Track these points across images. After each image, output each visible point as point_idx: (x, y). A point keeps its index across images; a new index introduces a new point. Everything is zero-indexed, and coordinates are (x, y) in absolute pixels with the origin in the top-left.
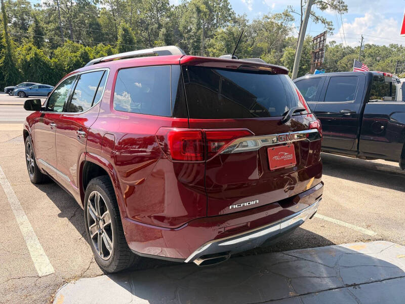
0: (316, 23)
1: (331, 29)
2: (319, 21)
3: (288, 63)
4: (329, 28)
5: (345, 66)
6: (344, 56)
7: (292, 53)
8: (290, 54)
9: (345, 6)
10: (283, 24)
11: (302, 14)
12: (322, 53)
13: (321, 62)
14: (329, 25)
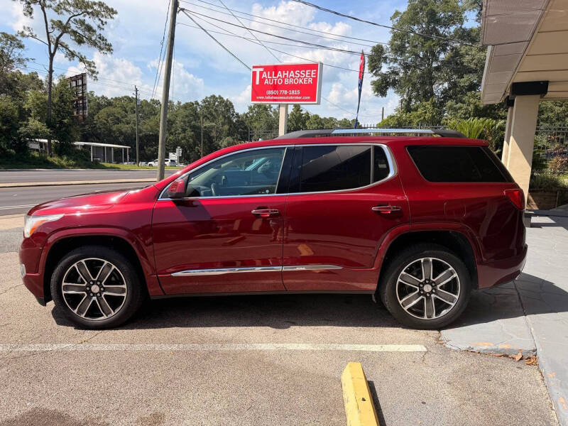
0: (70, 60)
1: (93, 72)
2: (75, 58)
3: (38, 113)
4: (90, 70)
5: (105, 122)
6: (100, 109)
7: (42, 98)
8: (38, 99)
9: (108, 45)
10: (5, 51)
11: (49, 43)
12: (83, 103)
13: (83, 116)
14: (90, 65)
